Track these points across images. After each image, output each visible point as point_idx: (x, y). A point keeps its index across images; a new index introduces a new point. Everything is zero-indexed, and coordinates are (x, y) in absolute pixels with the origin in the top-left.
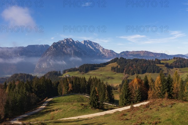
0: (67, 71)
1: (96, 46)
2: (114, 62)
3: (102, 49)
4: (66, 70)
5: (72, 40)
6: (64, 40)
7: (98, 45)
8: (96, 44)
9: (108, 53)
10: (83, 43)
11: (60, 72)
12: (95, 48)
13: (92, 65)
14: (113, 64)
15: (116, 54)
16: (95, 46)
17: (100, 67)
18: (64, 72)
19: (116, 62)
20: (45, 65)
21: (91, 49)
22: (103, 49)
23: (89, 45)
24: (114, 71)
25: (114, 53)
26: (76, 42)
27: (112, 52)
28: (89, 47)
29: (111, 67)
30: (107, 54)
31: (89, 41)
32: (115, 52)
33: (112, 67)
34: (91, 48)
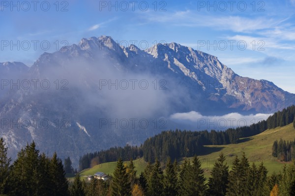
0: (97, 158)
1: (205, 66)
2: (285, 125)
3: (230, 77)
4: (93, 156)
5: (112, 41)
6: (83, 45)
7: (211, 62)
8: (204, 57)
9: (252, 94)
10: (155, 54)
11: (68, 161)
12: (200, 73)
13: (196, 134)
14: (278, 130)
15: (283, 97)
16: (202, 65)
17: (228, 143)
18: (86, 163)
19: (292, 125)
20: (10, 140)
21: (187, 77)
22: (235, 76)
23: (176, 62)
24: (286, 160)
25: (275, 93)
26: (127, 49)
27: (268, 87)
28: (177, 68)
29: (272, 144)
30: (247, 95)
31: (176, 45)
32: (280, 89)
33: (276, 144)
34: (186, 72)
